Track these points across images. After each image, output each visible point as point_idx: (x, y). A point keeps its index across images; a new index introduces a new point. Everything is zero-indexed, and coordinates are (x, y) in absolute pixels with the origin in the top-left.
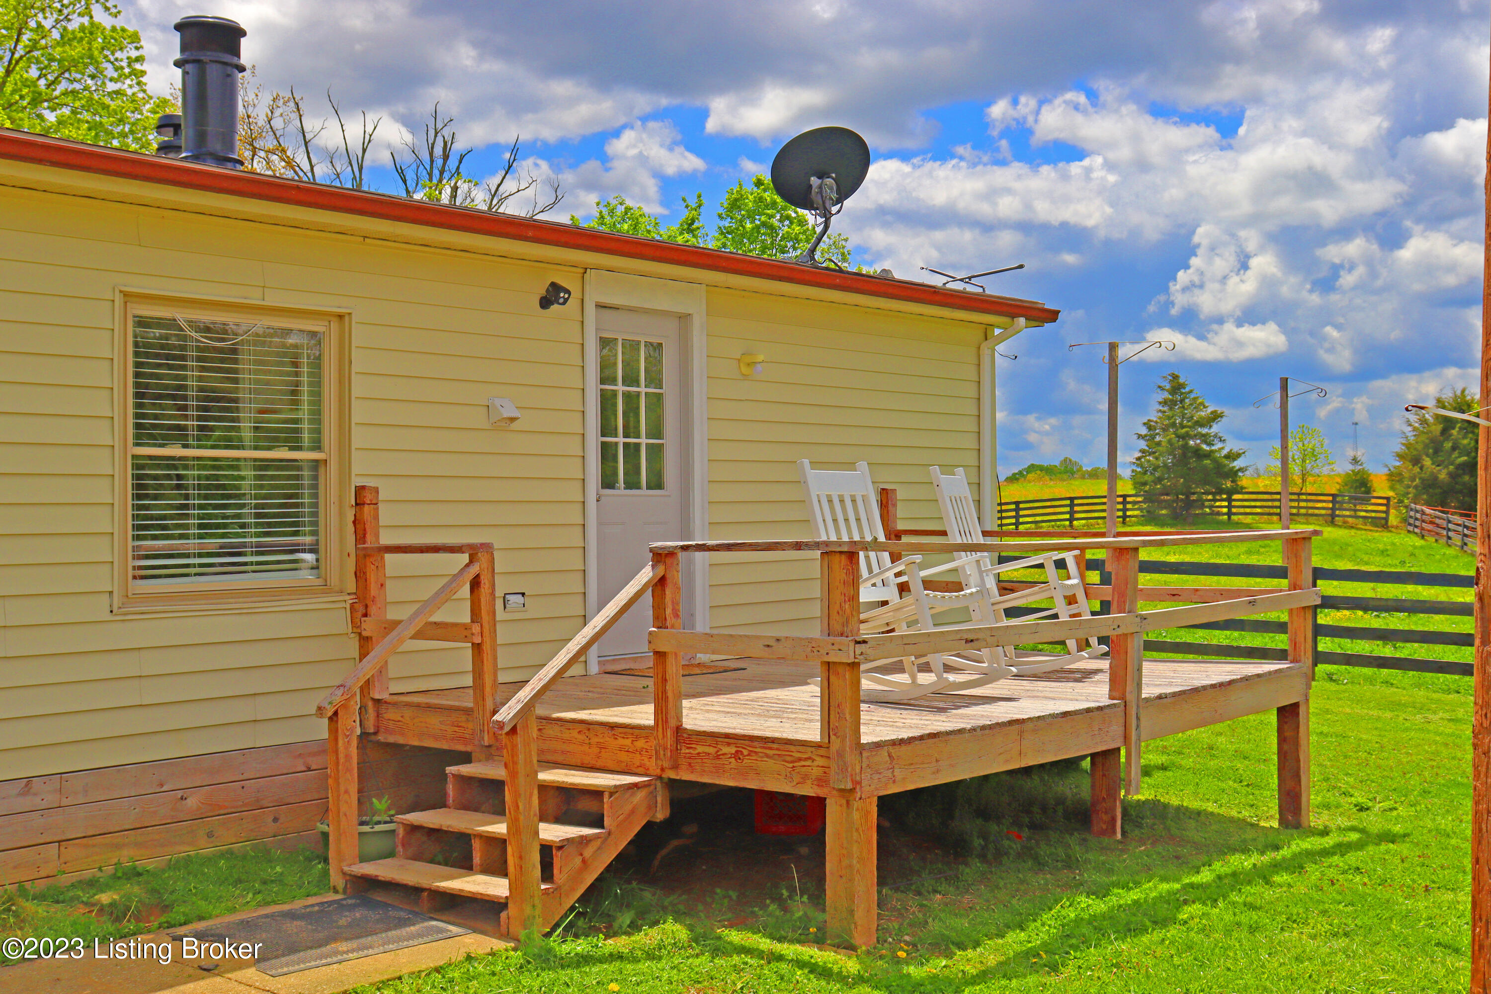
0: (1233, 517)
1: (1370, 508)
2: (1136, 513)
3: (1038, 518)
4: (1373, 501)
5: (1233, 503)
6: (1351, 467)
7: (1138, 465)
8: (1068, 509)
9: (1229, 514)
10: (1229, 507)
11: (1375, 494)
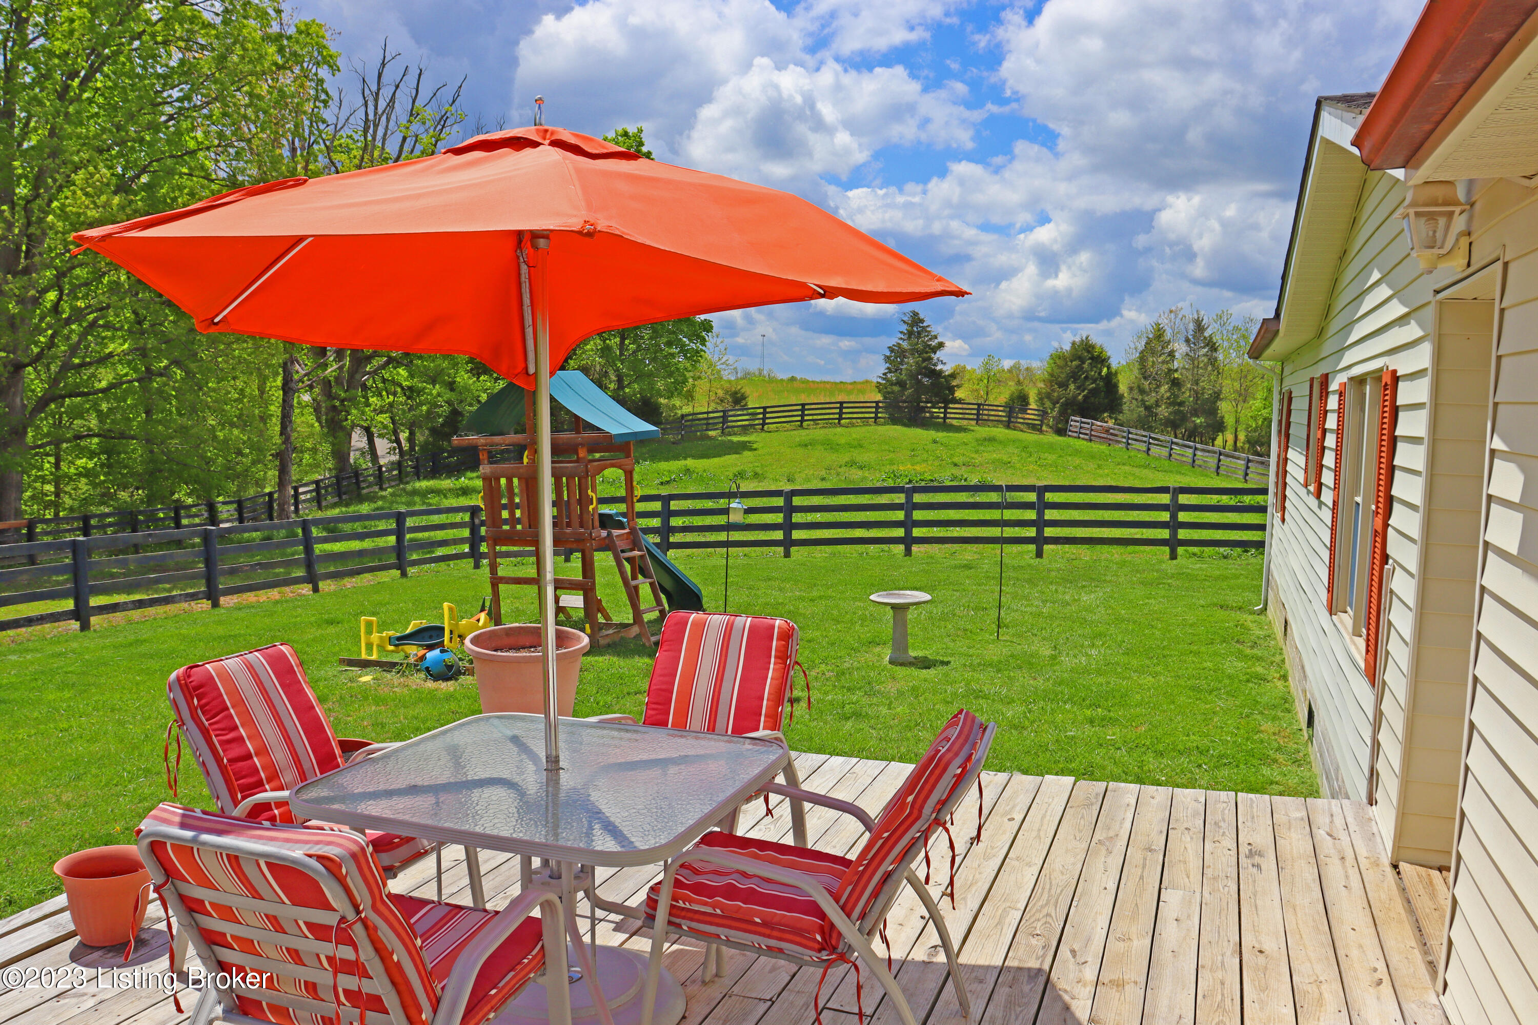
0: (948, 421)
1: (1027, 416)
2: (883, 415)
3: (815, 417)
4: (1029, 411)
5: (949, 410)
6: (1017, 387)
7: (884, 379)
8: (838, 411)
9: (945, 418)
10: (945, 413)
11: (1031, 407)
